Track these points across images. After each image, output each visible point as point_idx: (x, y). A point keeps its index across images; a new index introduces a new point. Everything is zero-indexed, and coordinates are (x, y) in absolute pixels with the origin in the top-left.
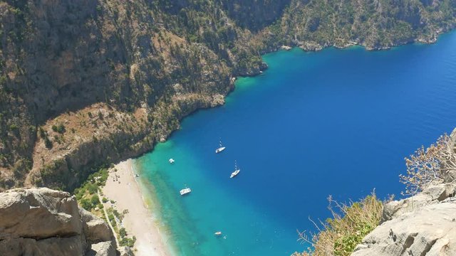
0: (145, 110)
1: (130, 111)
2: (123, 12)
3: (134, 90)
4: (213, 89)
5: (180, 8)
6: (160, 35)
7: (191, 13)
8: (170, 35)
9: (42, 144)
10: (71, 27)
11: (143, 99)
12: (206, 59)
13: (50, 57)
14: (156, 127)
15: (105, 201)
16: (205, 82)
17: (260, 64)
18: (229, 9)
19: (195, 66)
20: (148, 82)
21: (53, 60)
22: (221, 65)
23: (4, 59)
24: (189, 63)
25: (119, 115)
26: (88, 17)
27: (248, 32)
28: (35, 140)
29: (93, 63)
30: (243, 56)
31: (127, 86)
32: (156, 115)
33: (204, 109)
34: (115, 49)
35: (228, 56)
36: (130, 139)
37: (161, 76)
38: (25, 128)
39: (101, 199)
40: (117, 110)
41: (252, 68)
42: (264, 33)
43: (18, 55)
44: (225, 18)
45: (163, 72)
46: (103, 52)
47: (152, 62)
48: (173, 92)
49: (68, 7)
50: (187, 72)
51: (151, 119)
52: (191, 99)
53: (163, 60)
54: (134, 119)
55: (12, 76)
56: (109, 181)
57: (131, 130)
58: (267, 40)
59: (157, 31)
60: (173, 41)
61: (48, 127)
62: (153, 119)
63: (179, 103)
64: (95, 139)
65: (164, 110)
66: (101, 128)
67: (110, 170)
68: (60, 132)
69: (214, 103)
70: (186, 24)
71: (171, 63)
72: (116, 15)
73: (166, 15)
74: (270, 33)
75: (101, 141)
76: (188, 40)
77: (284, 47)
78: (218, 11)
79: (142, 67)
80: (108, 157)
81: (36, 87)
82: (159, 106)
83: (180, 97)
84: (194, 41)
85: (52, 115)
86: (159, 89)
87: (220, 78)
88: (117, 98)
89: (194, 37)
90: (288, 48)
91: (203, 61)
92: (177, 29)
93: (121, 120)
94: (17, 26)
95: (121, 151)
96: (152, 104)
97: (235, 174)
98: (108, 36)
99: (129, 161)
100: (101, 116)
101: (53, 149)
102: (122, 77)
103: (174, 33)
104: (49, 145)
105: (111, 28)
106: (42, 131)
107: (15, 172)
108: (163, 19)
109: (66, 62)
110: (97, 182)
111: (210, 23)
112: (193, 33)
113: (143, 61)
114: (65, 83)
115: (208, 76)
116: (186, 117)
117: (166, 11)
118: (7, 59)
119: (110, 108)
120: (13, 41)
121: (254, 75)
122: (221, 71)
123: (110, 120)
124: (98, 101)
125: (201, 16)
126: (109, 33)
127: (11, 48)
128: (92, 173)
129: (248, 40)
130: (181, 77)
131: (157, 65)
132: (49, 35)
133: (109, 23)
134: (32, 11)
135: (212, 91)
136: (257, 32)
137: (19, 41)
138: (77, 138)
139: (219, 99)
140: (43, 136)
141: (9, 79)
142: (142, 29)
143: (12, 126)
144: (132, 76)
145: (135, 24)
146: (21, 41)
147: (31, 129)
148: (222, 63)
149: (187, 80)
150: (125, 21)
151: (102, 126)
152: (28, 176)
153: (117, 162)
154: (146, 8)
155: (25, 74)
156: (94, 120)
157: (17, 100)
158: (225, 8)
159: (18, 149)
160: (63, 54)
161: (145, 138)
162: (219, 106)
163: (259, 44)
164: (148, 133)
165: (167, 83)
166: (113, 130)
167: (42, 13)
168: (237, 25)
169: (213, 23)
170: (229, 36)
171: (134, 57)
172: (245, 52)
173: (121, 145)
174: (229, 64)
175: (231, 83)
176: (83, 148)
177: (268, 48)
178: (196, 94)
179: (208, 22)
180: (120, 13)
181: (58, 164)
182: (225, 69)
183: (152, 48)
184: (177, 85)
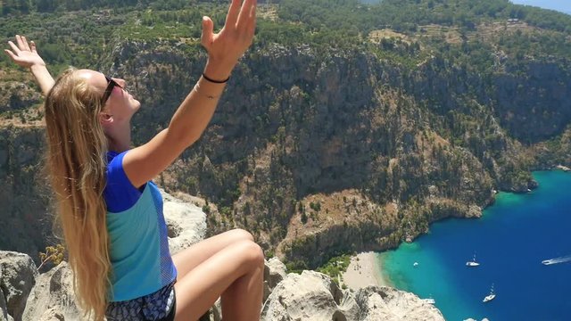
0: (396, 206)
1: (382, 203)
2: (394, 106)
3: (389, 184)
4: (471, 199)
5: (449, 110)
6: (424, 133)
7: (459, 116)
8: (434, 134)
9: (298, 217)
10: (346, 114)
11: (396, 194)
12: (468, 165)
13: (322, 139)
14: (404, 226)
15: (344, 288)
16: (463, 189)
17: (529, 181)
18: (501, 116)
19: (456, 171)
20: (405, 178)
21: (324, 142)
22: (484, 175)
23: (285, 135)
24: (450, 167)
25: (371, 205)
26: (362, 107)
27: (518, 144)
28: (293, 212)
29: (357, 150)
30: (510, 168)
31: (384, 179)
32: (406, 212)
33: (456, 218)
34: (380, 140)
35: (492, 166)
36: (377, 231)
37: (418, 175)
38: (288, 199)
39: (341, 284)
40: (370, 200)
41: (519, 184)
42: (538, 148)
43: (297, 132)
44: (496, 125)
45: (422, 171)
46: (369, 142)
47: (412, 159)
48: (427, 193)
49: (347, 98)
50: (446, 176)
51: (401, 216)
52: (445, 204)
53: (422, 159)
54: (384, 212)
55: (288, 151)
56: (350, 268)
57: (380, 223)
58: (540, 156)
59: (421, 129)
60: (437, 142)
61: (307, 203)
62: (403, 217)
63: (432, 205)
64: (345, 223)
65: (415, 210)
66: (352, 214)
67: (352, 258)
68: (316, 210)
69: (469, 214)
70: (451, 127)
71: (431, 163)
72: (387, 108)
73: (432, 115)
74: (545, 148)
75: (351, 227)
76: (452, 143)
77: (560, 166)
78: (489, 117)
79: (401, 163)
80: (353, 245)
81: (305, 165)
82: (411, 204)
83: (433, 200)
84: (457, 145)
85: (312, 191)
86: (414, 188)
87: (481, 188)
88: (372, 188)
89: (458, 141)
90: (565, 168)
91: (465, 167)
92: (442, 130)
93: (372, 210)
94: (302, 108)
95: (365, 241)
96: (403, 201)
97: (489, 298)
98: (377, 127)
99: (372, 253)
100: (354, 202)
101: (307, 224)
102: (381, 168)
103: (439, 133)
104: (304, 220)
105: (381, 120)
106: (301, 205)
107: (271, 238)
108: (429, 118)
109: (333, 147)
110: (338, 266)
111: (478, 128)
112: (457, 136)
113: (404, 156)
114: (329, 165)
115: (468, 184)
116: (435, 222)
117: (434, 110)
118: (287, 134)
119: (364, 197)
120: (296, 120)
121: (521, 192)
122: (483, 181)
123: (362, 209)
124: (355, 188)
125: (469, 119)
126: (378, 124)
127: (293, 127)
128: (336, 256)
129: (517, 153)
130: (439, 179)
131: (416, 163)
132: (326, 119)
133: (380, 115)
134: (316, 96)
135: (470, 200)
136: (529, 145)
137: (300, 121)
138: (329, 219)
139: (475, 210)
140: (301, 210)
141: (285, 154)
142: (408, 126)
143: (279, 195)
144: (390, 170)
145: (404, 120)
146: (302, 121)
147: (292, 201)
148: (485, 173)
149: (445, 184)
150: (394, 116)
151: (354, 213)
152: (280, 244)
153: (359, 252)
154: (414, 105)
155: (299, 151)
156: (347, 204)
157: (287, 173)
158: (496, 115)
159: (278, 217)
160: (334, 137)
161: (392, 235)
162: (474, 217)
163: (528, 159)
164: (396, 230)
165: (423, 183)
166: (363, 219)
167: (324, 99)
168: (508, 135)
169: (481, 130)
170: (496, 145)
171: (396, 152)
172: (512, 165)
173: (368, 236)
174: (492, 174)
175: (492, 195)
176: (333, 230)
177: (540, 164)
178: (451, 201)
179: (476, 127)
180: (391, 107)
181: (309, 239)
182: (487, 179)
183: (414, 145)
184: (433, 186)
